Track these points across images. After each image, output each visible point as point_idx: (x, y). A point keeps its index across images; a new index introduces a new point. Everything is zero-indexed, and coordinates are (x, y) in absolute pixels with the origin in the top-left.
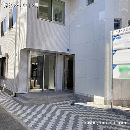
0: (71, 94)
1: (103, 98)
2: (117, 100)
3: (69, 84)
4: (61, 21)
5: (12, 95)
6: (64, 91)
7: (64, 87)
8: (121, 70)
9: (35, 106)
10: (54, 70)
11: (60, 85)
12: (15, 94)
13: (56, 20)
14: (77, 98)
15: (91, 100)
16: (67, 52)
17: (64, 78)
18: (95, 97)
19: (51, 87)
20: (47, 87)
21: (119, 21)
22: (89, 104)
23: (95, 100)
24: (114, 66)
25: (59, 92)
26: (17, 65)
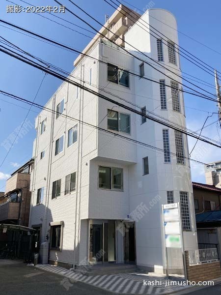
0: (132, 266)
1: (161, 267)
2: (175, 268)
3: (131, 255)
4: (120, 188)
5: (72, 267)
6: (125, 263)
7: (125, 259)
8: (171, 239)
9: (98, 276)
10: (113, 239)
11: (121, 258)
12: (75, 266)
13: (115, 187)
14: (139, 270)
15: (152, 270)
16: (126, 219)
17: (125, 248)
18: (156, 267)
19: (111, 259)
20: (106, 260)
21: (172, 192)
22: (150, 274)
23: (155, 270)
24: (166, 236)
25: (121, 264)
26: (77, 235)
